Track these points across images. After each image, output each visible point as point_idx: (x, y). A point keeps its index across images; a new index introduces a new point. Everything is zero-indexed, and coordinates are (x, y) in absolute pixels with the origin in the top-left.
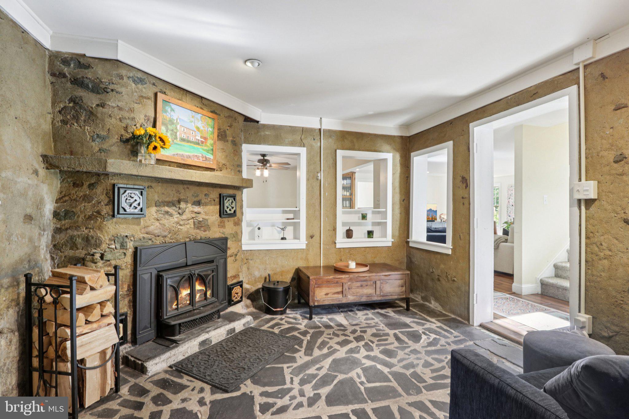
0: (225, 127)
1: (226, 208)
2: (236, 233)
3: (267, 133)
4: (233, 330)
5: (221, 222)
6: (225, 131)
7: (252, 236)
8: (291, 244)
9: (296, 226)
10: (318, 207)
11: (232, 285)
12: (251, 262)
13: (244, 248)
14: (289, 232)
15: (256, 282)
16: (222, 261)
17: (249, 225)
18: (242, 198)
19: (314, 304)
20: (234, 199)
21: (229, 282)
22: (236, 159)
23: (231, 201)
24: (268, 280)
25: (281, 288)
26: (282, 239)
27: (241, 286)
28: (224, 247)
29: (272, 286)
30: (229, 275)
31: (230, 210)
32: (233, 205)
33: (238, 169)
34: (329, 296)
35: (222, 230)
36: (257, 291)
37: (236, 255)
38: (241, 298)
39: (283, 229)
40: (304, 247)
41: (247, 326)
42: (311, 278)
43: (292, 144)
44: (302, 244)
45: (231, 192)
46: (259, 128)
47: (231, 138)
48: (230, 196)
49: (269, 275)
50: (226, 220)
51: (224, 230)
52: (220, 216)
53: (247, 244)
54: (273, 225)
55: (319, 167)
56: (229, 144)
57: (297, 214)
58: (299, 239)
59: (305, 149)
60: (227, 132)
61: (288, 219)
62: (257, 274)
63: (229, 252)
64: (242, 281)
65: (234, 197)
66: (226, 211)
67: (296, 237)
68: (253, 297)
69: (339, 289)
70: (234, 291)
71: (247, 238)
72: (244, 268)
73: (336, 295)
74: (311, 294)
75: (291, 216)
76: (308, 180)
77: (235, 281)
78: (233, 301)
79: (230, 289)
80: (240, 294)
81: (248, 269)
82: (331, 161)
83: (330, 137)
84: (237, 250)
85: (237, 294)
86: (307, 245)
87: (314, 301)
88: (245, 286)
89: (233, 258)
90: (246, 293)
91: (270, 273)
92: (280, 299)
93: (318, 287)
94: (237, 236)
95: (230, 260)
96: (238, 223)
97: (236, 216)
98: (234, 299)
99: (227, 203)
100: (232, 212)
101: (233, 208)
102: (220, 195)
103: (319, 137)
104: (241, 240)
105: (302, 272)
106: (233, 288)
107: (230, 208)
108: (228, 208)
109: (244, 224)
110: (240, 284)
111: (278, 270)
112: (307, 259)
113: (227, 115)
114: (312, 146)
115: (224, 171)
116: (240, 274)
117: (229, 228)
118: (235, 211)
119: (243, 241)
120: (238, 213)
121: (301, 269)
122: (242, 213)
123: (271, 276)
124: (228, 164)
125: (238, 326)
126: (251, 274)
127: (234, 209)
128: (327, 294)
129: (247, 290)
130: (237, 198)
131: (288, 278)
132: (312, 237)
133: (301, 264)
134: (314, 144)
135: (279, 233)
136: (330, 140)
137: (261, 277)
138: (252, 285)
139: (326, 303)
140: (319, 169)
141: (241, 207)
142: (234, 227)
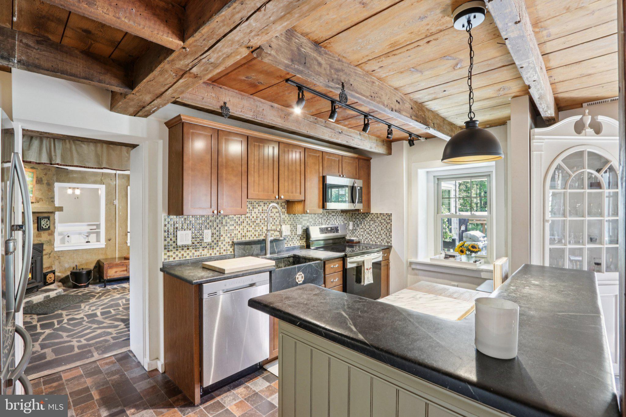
0: (42, 175)
1: (42, 225)
2: (50, 240)
3: (75, 176)
4: (49, 296)
5: (38, 234)
6: (41, 178)
7: (63, 241)
8: (94, 245)
9: (98, 234)
10: (114, 221)
11: (46, 273)
12: (62, 258)
13: (56, 249)
14: (93, 237)
15: (66, 270)
16: (39, 258)
17: (60, 234)
18: (54, 217)
19: (107, 278)
20: (49, 219)
21: (45, 271)
22: (50, 194)
23: (46, 221)
24: (75, 268)
25: (84, 272)
26: (87, 242)
27: (54, 273)
28: (41, 249)
29: (78, 271)
30: (44, 266)
31: (45, 226)
32: (48, 223)
33: (52, 200)
34: (118, 273)
35: (39, 239)
36: (67, 277)
37: (50, 254)
38: (54, 281)
39: (87, 236)
40: (104, 246)
41: (58, 294)
42: (105, 263)
43: (95, 182)
44: (102, 244)
45: (46, 215)
46: (68, 172)
47: (46, 182)
48: (45, 218)
49: (76, 266)
50: (42, 232)
51: (40, 239)
52: (38, 230)
53: (58, 246)
54: (80, 234)
55: (115, 196)
56: (45, 186)
57: (98, 226)
58: (99, 241)
59: (104, 186)
60: (43, 179)
61: (91, 230)
62: (67, 265)
63: (44, 253)
64: (54, 270)
65: (48, 218)
66: (42, 227)
67: (98, 240)
68: (64, 281)
69: (125, 269)
70: (48, 277)
71: (59, 243)
72: (57, 263)
73: (122, 272)
74: (105, 272)
75: (95, 227)
76: (106, 205)
77: (49, 270)
78: (47, 282)
79: (45, 275)
80: (53, 279)
81: (60, 263)
82: (124, 193)
83: (123, 178)
84: (50, 251)
85: (51, 278)
86: (106, 245)
87: (107, 276)
88: (57, 274)
89: (47, 256)
90: (57, 279)
91: (77, 264)
92: (84, 278)
93: (110, 268)
94: (51, 243)
95: (45, 258)
96: (52, 234)
97: (50, 229)
98: (48, 281)
99: (43, 222)
100: (47, 227)
101: (47, 225)
102: (38, 218)
103: (115, 178)
104: (54, 245)
105: (101, 262)
106: (48, 275)
107: (46, 225)
108: (43, 225)
109: (56, 234)
110: (53, 272)
111: (84, 262)
112: (106, 254)
113: (42, 168)
114: (109, 184)
115: (41, 203)
116: (53, 266)
117: (44, 237)
118: (49, 227)
119: (55, 245)
120: (51, 228)
121: (101, 260)
122: (55, 228)
123: (78, 266)
124: (43, 198)
125: (52, 294)
126: (62, 266)
127: (49, 225)
128: (116, 272)
129: (59, 277)
130: (51, 218)
131: (91, 267)
132: (109, 240)
133: (101, 257)
134: (111, 183)
135: (85, 238)
136: (123, 180)
137: (70, 268)
138: (63, 273)
139: (116, 277)
140: (114, 198)
141: (54, 223)
142: (49, 237)
